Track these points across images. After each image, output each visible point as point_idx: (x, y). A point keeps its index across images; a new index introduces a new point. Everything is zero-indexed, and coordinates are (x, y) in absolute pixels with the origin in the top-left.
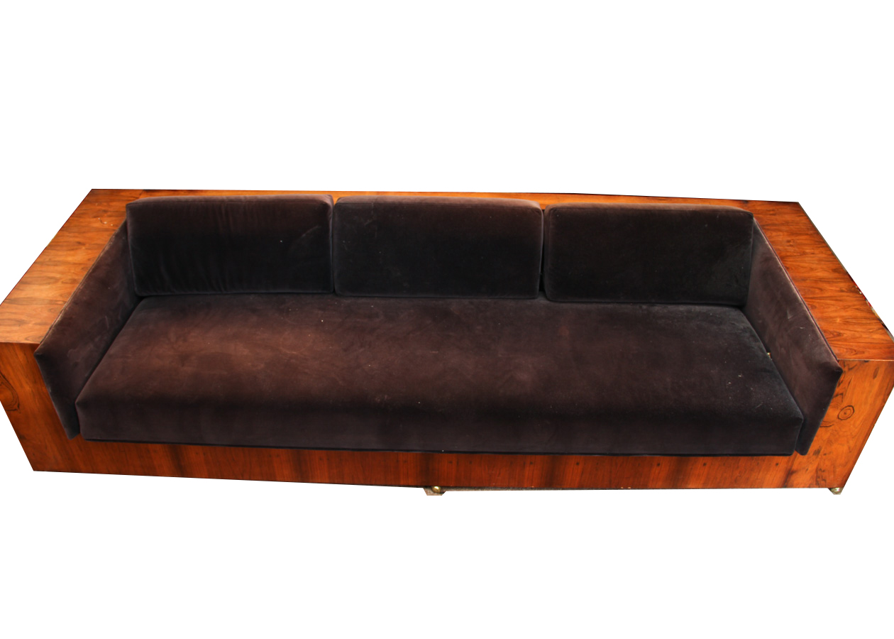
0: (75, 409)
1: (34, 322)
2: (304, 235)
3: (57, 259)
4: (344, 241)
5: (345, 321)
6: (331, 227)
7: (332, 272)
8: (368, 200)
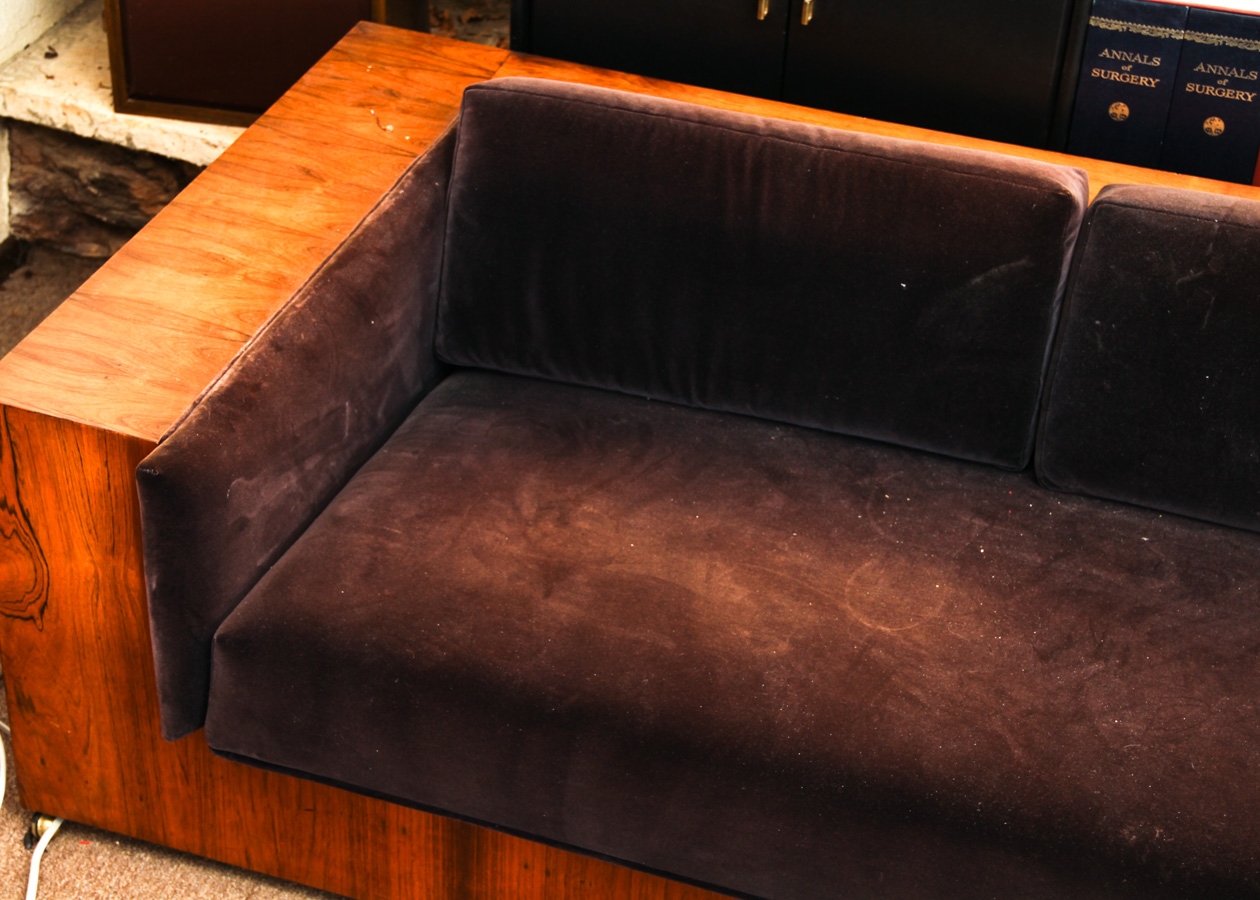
0: (209, 655)
1: (147, 376)
2: (978, 280)
3: (238, 206)
4: (1097, 322)
5: (1053, 565)
6: (1065, 271)
7: (1037, 407)
8: (1204, 206)
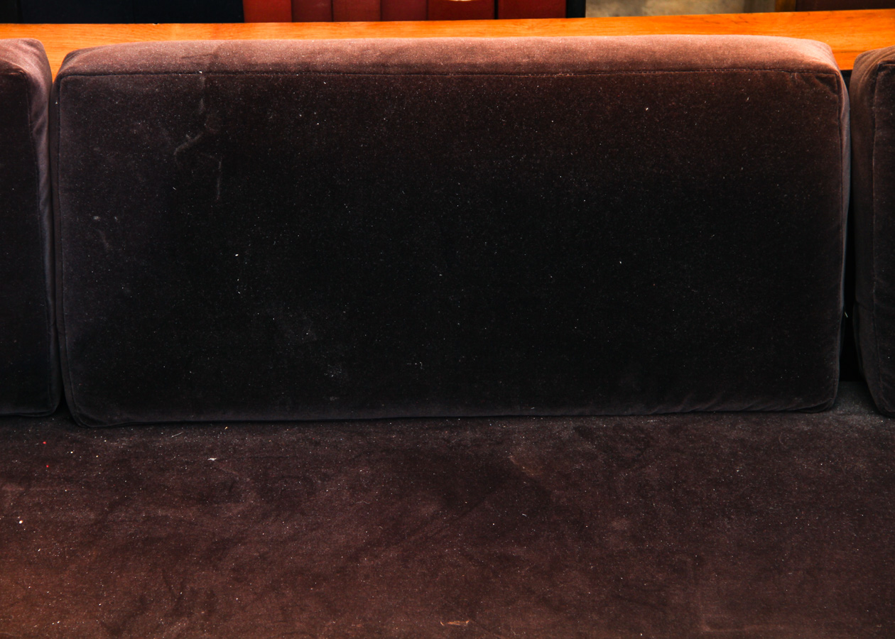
4: (96, 218)
5: (110, 517)
6: (43, 165)
7: (52, 333)
8: (183, 58)
